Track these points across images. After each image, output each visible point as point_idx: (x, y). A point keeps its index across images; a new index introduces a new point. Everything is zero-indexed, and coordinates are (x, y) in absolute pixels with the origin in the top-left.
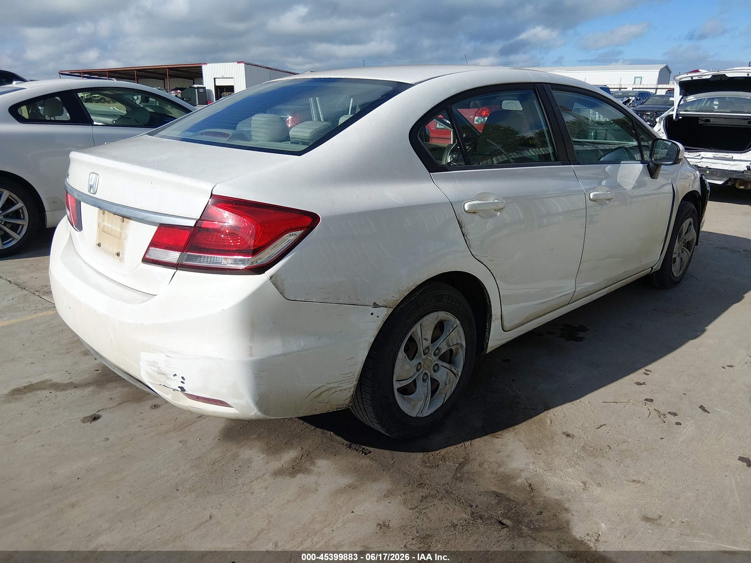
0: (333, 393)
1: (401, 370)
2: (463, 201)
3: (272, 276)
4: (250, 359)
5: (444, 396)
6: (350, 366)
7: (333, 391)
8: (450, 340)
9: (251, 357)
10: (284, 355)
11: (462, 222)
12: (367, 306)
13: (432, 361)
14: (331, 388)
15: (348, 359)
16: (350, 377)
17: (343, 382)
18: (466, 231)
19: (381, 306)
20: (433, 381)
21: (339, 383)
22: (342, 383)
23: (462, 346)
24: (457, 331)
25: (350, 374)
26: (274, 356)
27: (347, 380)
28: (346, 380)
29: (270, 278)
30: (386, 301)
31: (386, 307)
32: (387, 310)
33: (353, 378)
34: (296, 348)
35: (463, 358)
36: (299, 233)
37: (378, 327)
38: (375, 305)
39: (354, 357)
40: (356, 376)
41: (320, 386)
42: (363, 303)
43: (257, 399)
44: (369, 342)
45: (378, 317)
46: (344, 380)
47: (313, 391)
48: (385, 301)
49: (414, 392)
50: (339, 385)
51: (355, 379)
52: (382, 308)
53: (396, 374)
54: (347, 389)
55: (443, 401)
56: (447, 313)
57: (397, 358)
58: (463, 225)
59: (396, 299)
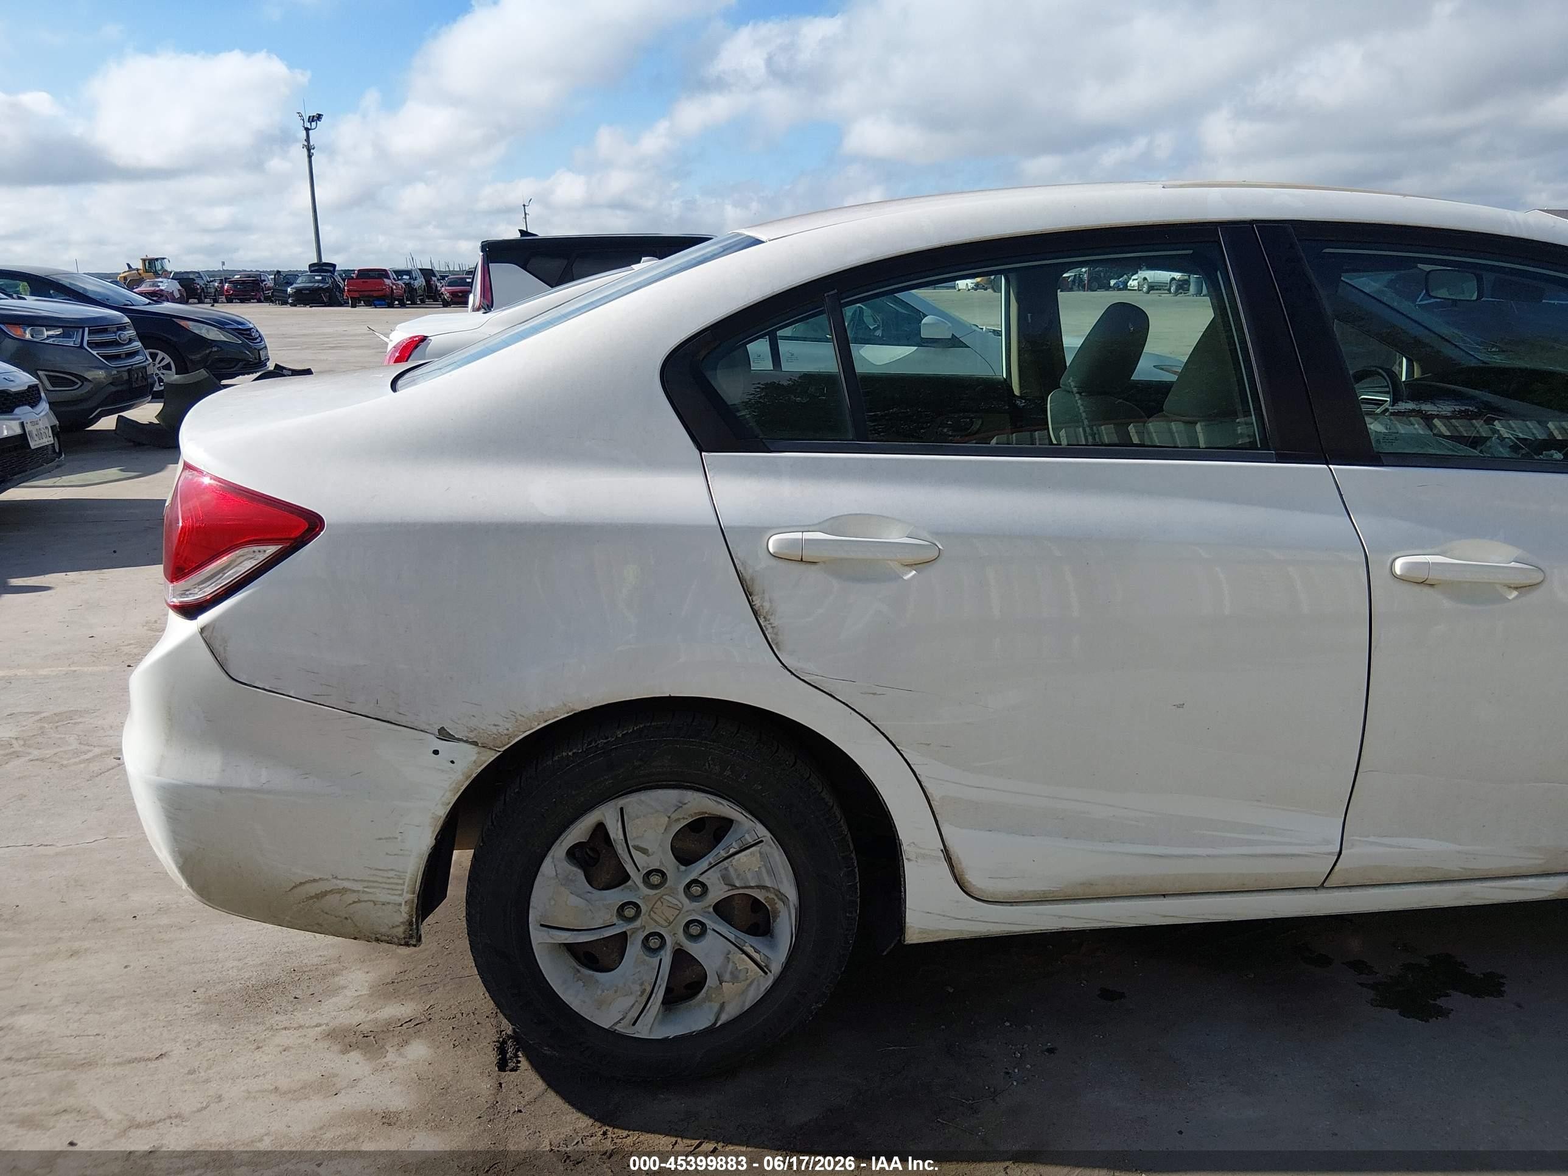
0: (354, 902)
1: (553, 903)
2: (769, 528)
3: (205, 627)
4: (154, 778)
5: (716, 1006)
6: (387, 854)
7: (354, 897)
8: (731, 869)
9: (158, 776)
10: (220, 789)
11: (752, 579)
12: (422, 731)
13: (680, 910)
14: (345, 891)
15: (380, 839)
16: (391, 880)
17: (375, 884)
18: (767, 605)
19: (459, 740)
20: (681, 958)
21: (366, 884)
22: (374, 887)
23: (784, 899)
24: (761, 853)
25: (391, 874)
26: (200, 786)
27: (386, 883)
28: (381, 883)
29: (201, 629)
30: (475, 732)
31: (475, 744)
32: (479, 753)
33: (401, 884)
34: (247, 784)
35: (789, 929)
36: (271, 550)
37: (454, 785)
38: (444, 735)
39: (397, 838)
40: (407, 880)
41: (317, 877)
42: (412, 722)
43: (181, 861)
44: (433, 813)
45: (452, 762)
46: (376, 882)
47: (301, 884)
48: (472, 731)
49: (613, 970)
50: (365, 889)
51: (405, 887)
52: (461, 744)
53: (534, 908)
54: (389, 903)
55: (712, 1019)
56: (719, 799)
57: (539, 873)
58: (756, 588)
59: (505, 732)
